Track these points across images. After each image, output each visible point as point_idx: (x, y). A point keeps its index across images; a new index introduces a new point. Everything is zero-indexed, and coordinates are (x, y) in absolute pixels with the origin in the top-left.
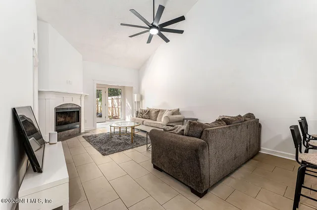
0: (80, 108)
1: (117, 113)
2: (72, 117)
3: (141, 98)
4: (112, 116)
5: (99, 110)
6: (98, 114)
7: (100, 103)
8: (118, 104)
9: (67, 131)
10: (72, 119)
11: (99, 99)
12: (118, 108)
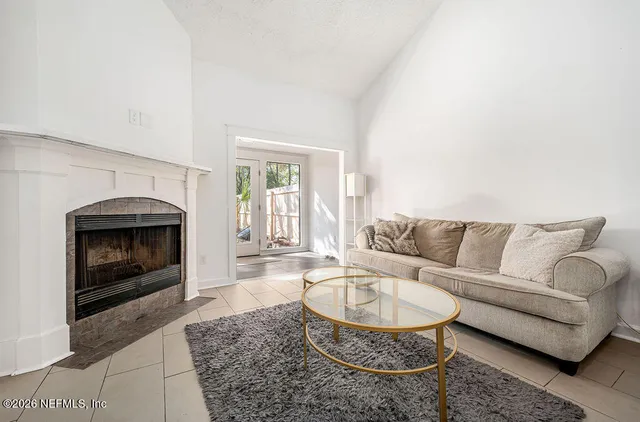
0: (182, 215)
1: (285, 229)
2: (153, 248)
3: (369, 185)
4: (273, 236)
5: (242, 222)
6: (239, 230)
7: (243, 205)
8: (288, 205)
9: (129, 305)
10: (153, 253)
11: (240, 197)
12: (289, 218)
